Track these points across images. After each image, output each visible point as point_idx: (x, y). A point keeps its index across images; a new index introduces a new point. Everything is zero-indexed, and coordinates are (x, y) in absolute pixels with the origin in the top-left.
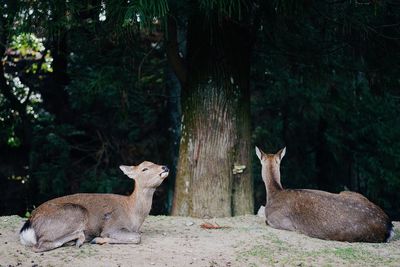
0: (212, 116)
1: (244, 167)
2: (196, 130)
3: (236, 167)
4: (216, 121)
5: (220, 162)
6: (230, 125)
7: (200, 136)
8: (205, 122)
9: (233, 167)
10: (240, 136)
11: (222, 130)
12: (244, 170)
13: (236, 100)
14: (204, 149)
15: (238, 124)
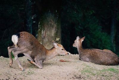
0: (50, 23)
1: (59, 39)
2: (44, 27)
3: (57, 39)
4: (51, 24)
5: (52, 37)
6: (55, 26)
7: (46, 29)
8: (48, 24)
9: (56, 39)
10: (58, 29)
11: (53, 27)
12: (59, 40)
13: (57, 18)
14: (47, 33)
15: (58, 25)
